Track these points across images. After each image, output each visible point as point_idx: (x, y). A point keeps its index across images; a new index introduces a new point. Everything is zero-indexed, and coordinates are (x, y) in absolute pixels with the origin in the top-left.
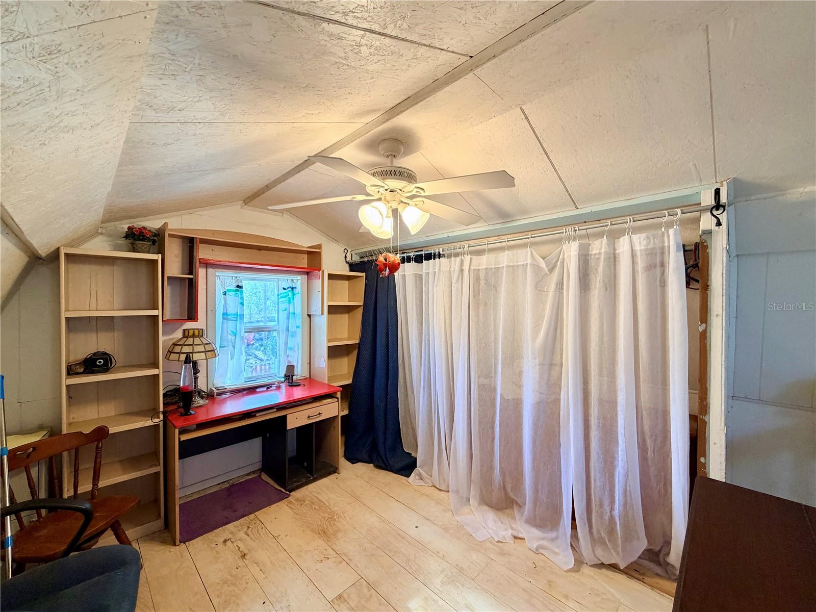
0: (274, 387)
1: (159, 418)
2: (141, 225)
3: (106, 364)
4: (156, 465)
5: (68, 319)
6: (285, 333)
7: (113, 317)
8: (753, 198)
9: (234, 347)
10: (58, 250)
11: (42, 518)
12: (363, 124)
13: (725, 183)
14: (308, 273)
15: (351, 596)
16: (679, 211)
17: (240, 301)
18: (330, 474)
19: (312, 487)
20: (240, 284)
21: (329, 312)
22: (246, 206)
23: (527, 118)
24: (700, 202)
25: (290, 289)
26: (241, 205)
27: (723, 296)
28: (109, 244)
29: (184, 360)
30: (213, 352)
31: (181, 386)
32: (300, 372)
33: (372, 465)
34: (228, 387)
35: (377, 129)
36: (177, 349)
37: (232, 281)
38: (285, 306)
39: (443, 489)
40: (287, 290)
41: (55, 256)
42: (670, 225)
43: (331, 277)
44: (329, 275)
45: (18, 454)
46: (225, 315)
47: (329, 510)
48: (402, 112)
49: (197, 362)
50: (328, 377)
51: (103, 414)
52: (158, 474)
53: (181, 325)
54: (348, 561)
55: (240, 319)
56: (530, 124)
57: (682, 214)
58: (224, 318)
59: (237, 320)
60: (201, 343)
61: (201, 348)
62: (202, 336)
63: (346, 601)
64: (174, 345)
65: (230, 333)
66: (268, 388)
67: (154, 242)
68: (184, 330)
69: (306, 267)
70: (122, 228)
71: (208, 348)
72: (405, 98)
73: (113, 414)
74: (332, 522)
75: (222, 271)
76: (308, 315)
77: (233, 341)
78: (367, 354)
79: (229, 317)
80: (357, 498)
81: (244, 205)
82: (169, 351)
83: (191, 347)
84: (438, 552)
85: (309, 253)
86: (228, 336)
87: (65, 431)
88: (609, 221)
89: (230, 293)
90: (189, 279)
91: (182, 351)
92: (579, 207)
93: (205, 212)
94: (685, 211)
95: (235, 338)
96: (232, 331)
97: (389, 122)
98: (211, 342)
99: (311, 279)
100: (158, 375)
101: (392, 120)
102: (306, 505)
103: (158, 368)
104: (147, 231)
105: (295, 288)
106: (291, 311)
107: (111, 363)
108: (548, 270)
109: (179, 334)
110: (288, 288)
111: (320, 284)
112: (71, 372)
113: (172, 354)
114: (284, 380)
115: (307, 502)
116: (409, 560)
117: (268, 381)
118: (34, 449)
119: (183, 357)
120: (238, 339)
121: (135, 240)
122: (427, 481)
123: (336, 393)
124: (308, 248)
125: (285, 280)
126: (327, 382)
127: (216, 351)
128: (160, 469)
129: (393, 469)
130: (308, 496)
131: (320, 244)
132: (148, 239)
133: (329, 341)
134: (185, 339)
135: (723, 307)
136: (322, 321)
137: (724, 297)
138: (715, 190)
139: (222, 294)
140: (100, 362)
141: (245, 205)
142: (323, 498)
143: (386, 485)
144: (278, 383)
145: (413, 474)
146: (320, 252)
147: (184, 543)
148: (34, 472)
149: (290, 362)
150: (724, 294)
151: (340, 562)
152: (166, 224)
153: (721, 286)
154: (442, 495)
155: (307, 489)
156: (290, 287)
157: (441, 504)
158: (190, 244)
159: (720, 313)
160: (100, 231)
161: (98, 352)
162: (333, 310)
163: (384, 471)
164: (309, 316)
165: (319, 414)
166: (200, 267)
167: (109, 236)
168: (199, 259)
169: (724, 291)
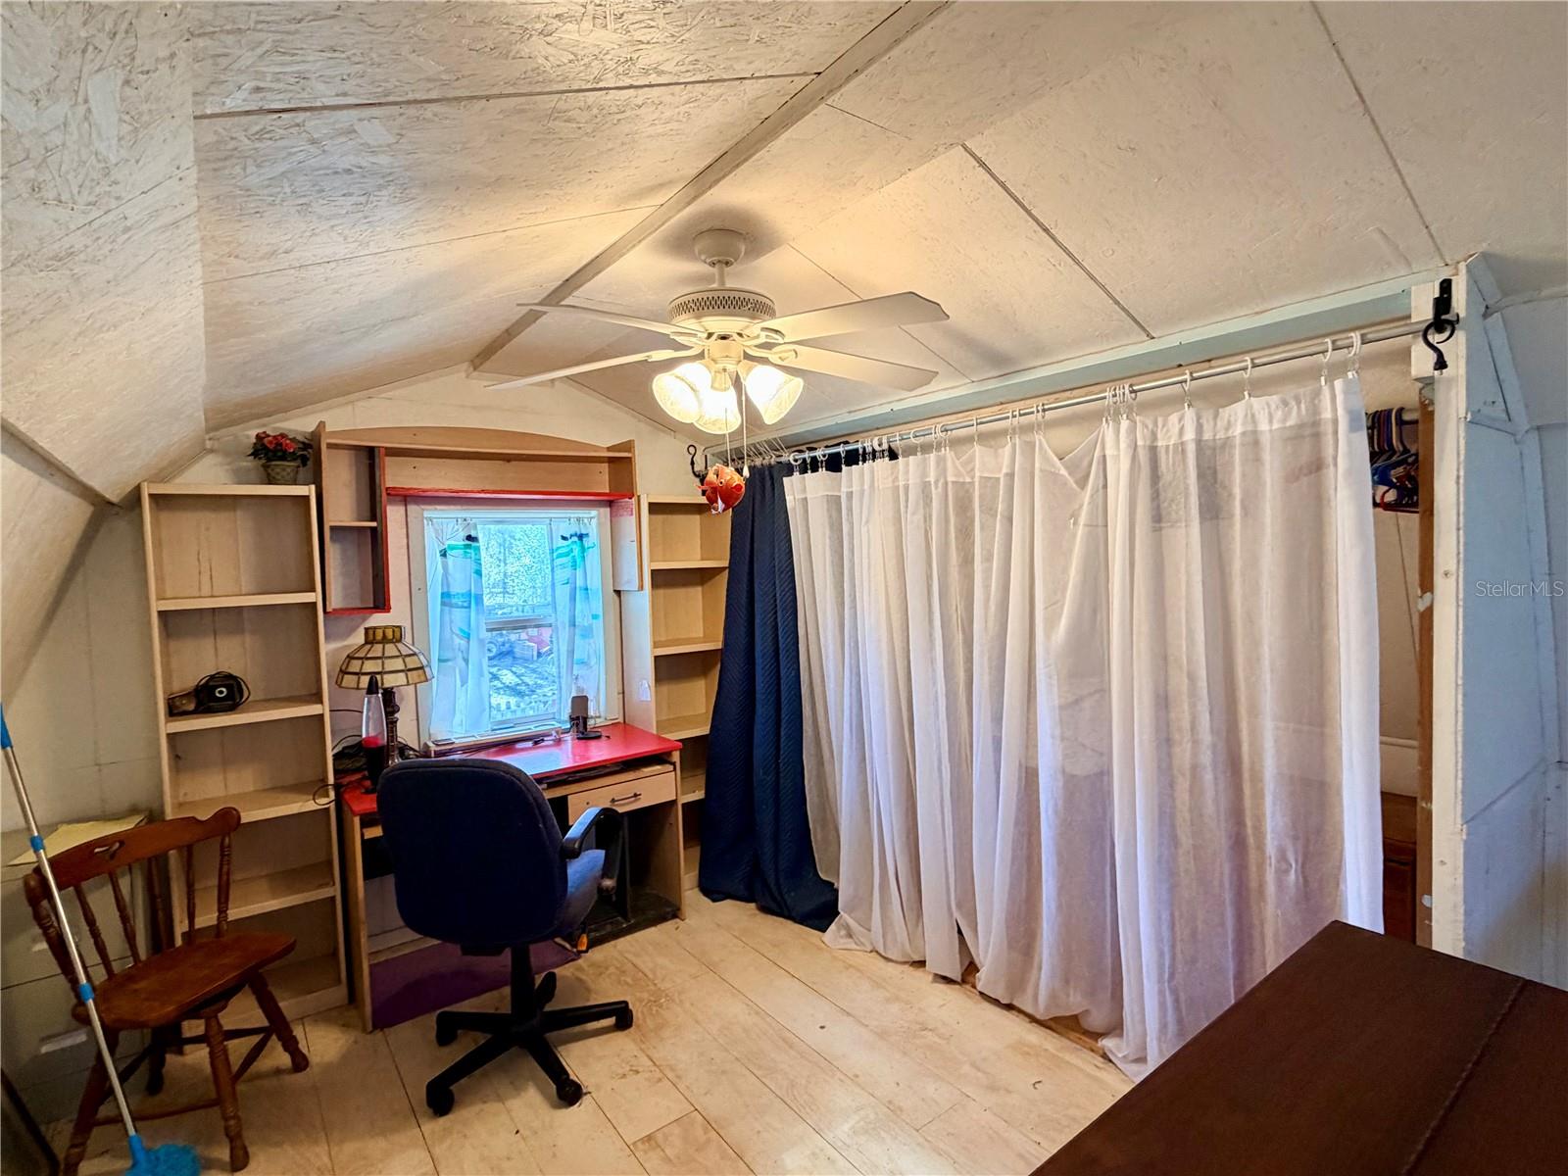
0: (548, 741)
1: (328, 796)
2: (279, 428)
3: (230, 696)
4: (327, 885)
5: (162, 614)
6: (567, 628)
7: (240, 608)
8: (1545, 293)
9: (466, 661)
10: (138, 489)
11: (140, 961)
12: (654, 208)
13: (1462, 266)
14: (610, 504)
15: (670, 1138)
16: (1356, 337)
17: (474, 567)
18: (663, 919)
19: (624, 943)
20: (473, 534)
21: (655, 585)
22: (475, 374)
23: (982, 164)
24: (1408, 313)
25: (575, 539)
26: (466, 371)
27: (1458, 529)
28: (227, 471)
29: (366, 686)
30: (421, 671)
31: (364, 736)
32: (601, 711)
33: (753, 905)
34: (457, 741)
35: (678, 216)
36: (355, 666)
37: (456, 527)
38: (566, 574)
39: (894, 958)
40: (570, 541)
41: (134, 499)
42: (1337, 370)
43: (655, 508)
44: (650, 504)
45: (98, 852)
46: (446, 595)
47: (652, 987)
48: (718, 181)
49: (394, 690)
50: (657, 722)
51: (234, 790)
52: (333, 899)
53: (364, 620)
54: (675, 1080)
55: (477, 604)
56: (992, 175)
57: (1363, 343)
58: (443, 604)
59: (469, 607)
60: (398, 654)
61: (398, 664)
62: (400, 641)
63: (659, 1146)
64: (350, 657)
65: (458, 632)
66: (536, 743)
67: (304, 460)
68: (367, 630)
69: (608, 491)
70: (248, 437)
71: (411, 663)
72: (716, 155)
73: (252, 789)
74: (654, 1009)
75: (436, 509)
76: (615, 591)
77: (463, 648)
78: (736, 671)
79: (454, 601)
80: (711, 968)
81: (472, 369)
82: (341, 670)
83: (380, 661)
84: (857, 1076)
85: (611, 460)
86: (452, 638)
87: (169, 815)
88: (1187, 372)
89: (454, 552)
90: (372, 528)
91: (363, 671)
92: (1154, 335)
93: (397, 393)
94: (1370, 337)
95: (468, 642)
96: (461, 630)
97: (699, 200)
98: (417, 651)
99: (616, 515)
100: (322, 716)
101: (702, 198)
102: (609, 976)
103: (321, 702)
104: (288, 442)
105: (587, 535)
106: (579, 583)
107: (242, 696)
108: (1076, 482)
109: (359, 638)
110: (571, 536)
111: (634, 525)
112: (174, 712)
113: (346, 676)
114: (569, 726)
115: (612, 970)
116: (793, 1086)
117: (538, 729)
118: (122, 843)
119: (365, 681)
120: (473, 643)
121: (269, 460)
122: (862, 940)
123: (669, 754)
124: (609, 449)
125: (567, 520)
126: (655, 732)
127: (427, 670)
128: (335, 891)
129: (794, 914)
130: (617, 959)
131: (630, 441)
132: (293, 457)
133: (656, 645)
134: (368, 646)
135: (1459, 553)
136: (641, 602)
137: (1461, 532)
138: (1442, 283)
139: (438, 554)
140: (221, 692)
141: (475, 369)
142: (645, 963)
143: (775, 946)
144: (557, 732)
145: (833, 927)
146: (630, 458)
147: (382, 1030)
148: (124, 883)
149: (583, 690)
150: (1461, 525)
151: (660, 1080)
152: (322, 424)
153: (1455, 507)
154: (890, 969)
155: (615, 946)
156: (576, 535)
157: (884, 988)
158: (369, 458)
159: (1453, 567)
160: (208, 444)
161: (218, 673)
162: (663, 579)
163: (775, 918)
164: (618, 593)
165: (636, 795)
166: (391, 502)
167: (227, 454)
168: (387, 489)
169: (1461, 518)
